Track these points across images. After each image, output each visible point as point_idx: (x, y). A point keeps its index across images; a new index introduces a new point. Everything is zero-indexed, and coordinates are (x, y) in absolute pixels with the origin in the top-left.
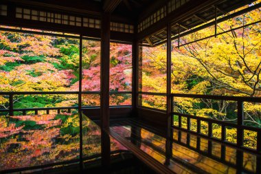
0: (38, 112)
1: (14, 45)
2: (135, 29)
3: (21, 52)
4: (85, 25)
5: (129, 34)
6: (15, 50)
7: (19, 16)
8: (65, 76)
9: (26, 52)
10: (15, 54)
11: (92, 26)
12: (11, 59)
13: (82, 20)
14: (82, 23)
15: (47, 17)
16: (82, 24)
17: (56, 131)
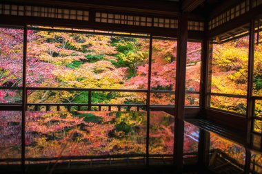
0: (112, 107)
1: (79, 45)
2: (206, 27)
3: (84, 51)
4: (155, 25)
5: (198, 31)
6: (80, 50)
7: (98, 20)
8: (122, 73)
9: (89, 51)
10: (80, 53)
11: (161, 26)
12: (77, 58)
13: (153, 20)
14: (153, 23)
15: (121, 20)
16: (153, 25)
17: (112, 127)
